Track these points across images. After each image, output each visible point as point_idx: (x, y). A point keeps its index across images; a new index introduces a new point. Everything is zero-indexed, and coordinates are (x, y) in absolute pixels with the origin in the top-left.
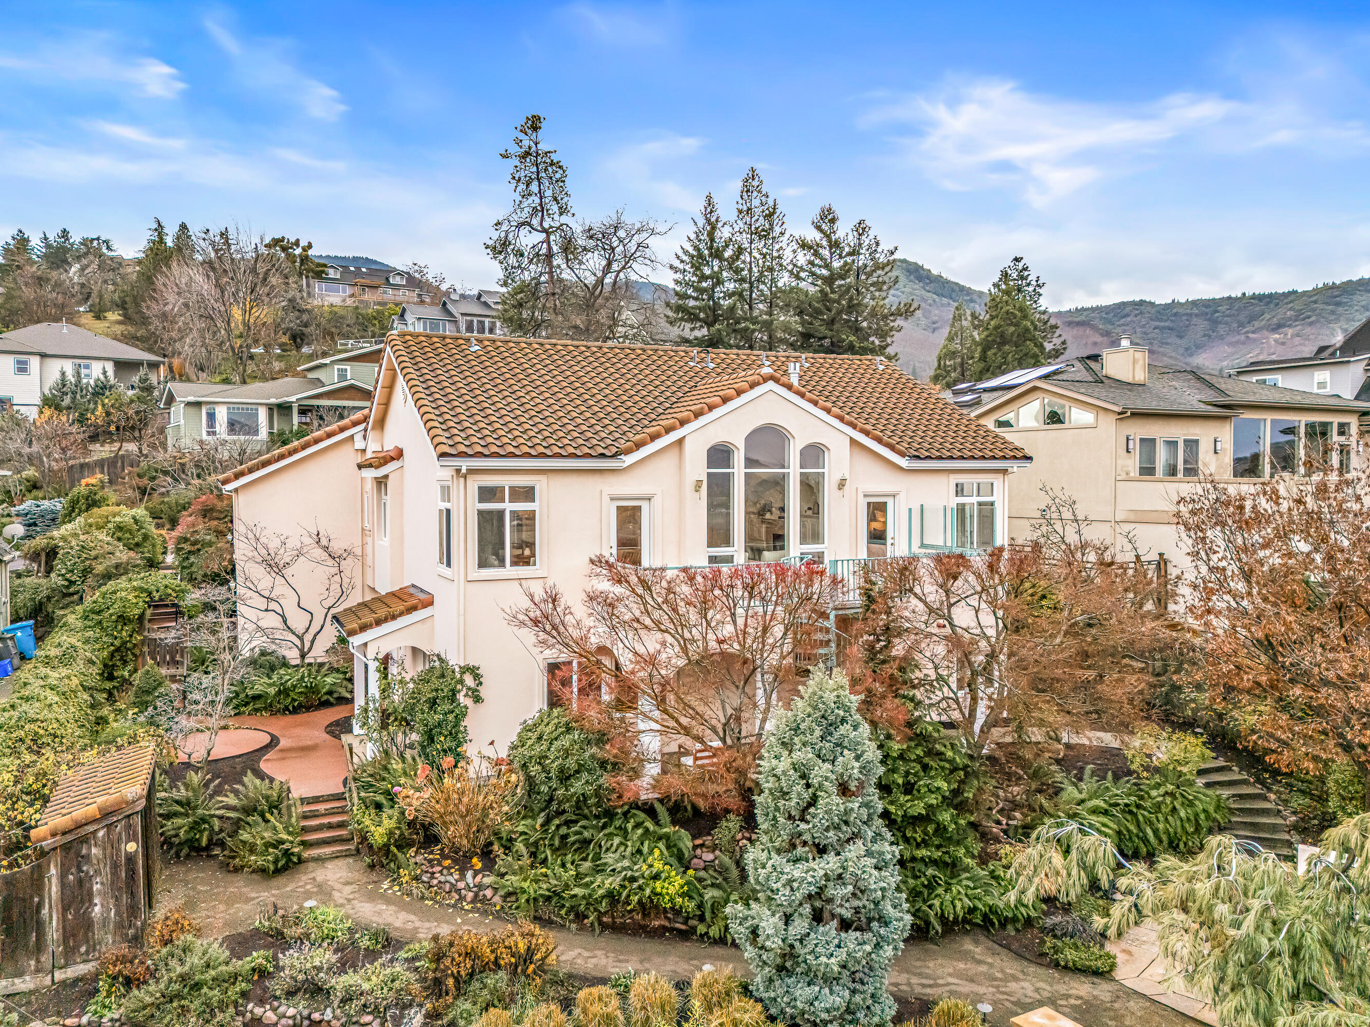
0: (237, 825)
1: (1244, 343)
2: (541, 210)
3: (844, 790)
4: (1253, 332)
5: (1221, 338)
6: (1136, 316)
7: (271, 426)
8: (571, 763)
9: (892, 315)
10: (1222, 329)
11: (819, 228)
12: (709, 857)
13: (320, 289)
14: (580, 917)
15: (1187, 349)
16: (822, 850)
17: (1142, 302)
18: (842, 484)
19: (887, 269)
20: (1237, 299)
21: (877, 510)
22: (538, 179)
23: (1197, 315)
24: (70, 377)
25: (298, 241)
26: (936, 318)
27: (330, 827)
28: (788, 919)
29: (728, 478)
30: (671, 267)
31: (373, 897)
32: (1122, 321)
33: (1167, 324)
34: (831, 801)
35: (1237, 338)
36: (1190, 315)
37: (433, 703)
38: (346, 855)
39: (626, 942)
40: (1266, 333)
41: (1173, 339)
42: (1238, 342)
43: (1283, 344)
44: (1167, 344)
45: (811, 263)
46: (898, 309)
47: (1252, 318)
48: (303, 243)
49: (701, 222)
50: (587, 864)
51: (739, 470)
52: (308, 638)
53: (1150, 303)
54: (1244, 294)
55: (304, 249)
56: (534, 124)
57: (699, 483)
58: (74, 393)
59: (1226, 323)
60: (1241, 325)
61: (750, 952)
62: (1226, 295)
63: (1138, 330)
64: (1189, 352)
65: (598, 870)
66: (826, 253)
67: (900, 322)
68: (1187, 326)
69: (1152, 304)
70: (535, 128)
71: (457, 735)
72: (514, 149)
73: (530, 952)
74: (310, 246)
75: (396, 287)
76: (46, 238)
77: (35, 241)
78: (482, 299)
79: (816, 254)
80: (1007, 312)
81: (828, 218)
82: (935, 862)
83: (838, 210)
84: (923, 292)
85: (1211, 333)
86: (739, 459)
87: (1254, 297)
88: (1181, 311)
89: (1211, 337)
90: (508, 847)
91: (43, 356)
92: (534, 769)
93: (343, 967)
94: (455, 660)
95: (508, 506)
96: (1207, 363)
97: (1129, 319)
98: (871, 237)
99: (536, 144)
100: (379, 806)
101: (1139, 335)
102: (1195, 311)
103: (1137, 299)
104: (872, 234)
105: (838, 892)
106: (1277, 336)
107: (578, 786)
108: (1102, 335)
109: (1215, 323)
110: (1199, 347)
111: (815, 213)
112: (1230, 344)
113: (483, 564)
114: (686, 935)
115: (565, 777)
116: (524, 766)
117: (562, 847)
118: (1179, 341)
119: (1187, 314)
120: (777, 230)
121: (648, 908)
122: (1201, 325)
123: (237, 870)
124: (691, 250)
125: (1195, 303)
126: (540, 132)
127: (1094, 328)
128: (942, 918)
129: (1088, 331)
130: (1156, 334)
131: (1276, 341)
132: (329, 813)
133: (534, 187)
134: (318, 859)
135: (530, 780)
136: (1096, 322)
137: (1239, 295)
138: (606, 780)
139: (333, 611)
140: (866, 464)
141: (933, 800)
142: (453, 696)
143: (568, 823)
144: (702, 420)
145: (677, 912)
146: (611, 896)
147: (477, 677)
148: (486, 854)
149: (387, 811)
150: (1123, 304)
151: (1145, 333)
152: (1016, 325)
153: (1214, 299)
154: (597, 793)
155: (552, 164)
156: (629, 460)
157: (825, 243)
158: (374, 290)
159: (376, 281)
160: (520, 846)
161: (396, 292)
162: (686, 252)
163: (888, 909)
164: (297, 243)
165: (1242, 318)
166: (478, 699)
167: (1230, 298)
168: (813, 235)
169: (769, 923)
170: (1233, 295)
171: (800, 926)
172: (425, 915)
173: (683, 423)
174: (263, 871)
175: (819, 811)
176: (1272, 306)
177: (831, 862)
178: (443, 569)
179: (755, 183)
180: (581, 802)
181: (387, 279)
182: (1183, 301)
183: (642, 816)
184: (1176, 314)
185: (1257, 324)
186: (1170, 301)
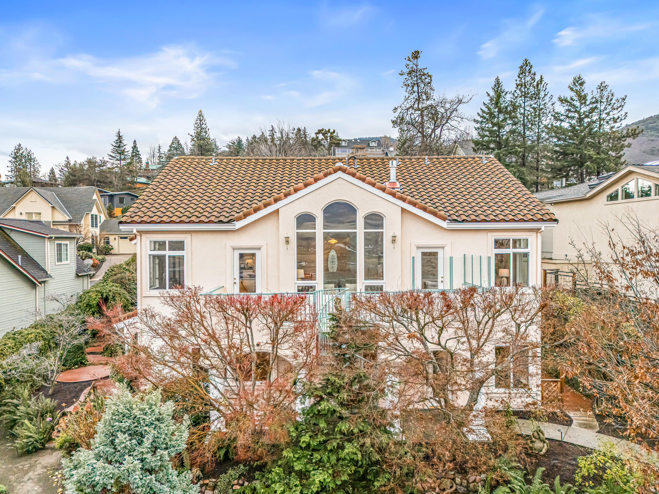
2: (418, 99)
9: (624, 137)
11: (572, 89)
13: (338, 152)
18: (393, 240)
19: (620, 109)
22: (417, 84)
25: (329, 130)
29: (311, 235)
30: (475, 121)
45: (569, 110)
46: (627, 133)
48: (331, 131)
49: (492, 94)
51: (319, 231)
55: (332, 133)
56: (416, 55)
57: (288, 241)
66: (577, 104)
67: (629, 140)
70: (416, 58)
72: (406, 71)
74: (334, 132)
75: (372, 148)
76: (248, 139)
77: (244, 142)
79: (571, 105)
81: (578, 83)
83: (585, 78)
86: (319, 223)
95: (168, 253)
98: (609, 91)
99: (417, 66)
104: (609, 89)
111: (570, 81)
120: (542, 94)
124: (486, 110)
126: (419, 59)
133: (416, 88)
140: (415, 226)
144: (290, 199)
155: (424, 75)
156: (239, 225)
157: (575, 98)
158: (362, 150)
159: (364, 145)
161: (372, 150)
162: (483, 112)
164: (329, 131)
168: (569, 94)
173: (276, 201)
179: (528, 68)
181: (369, 144)
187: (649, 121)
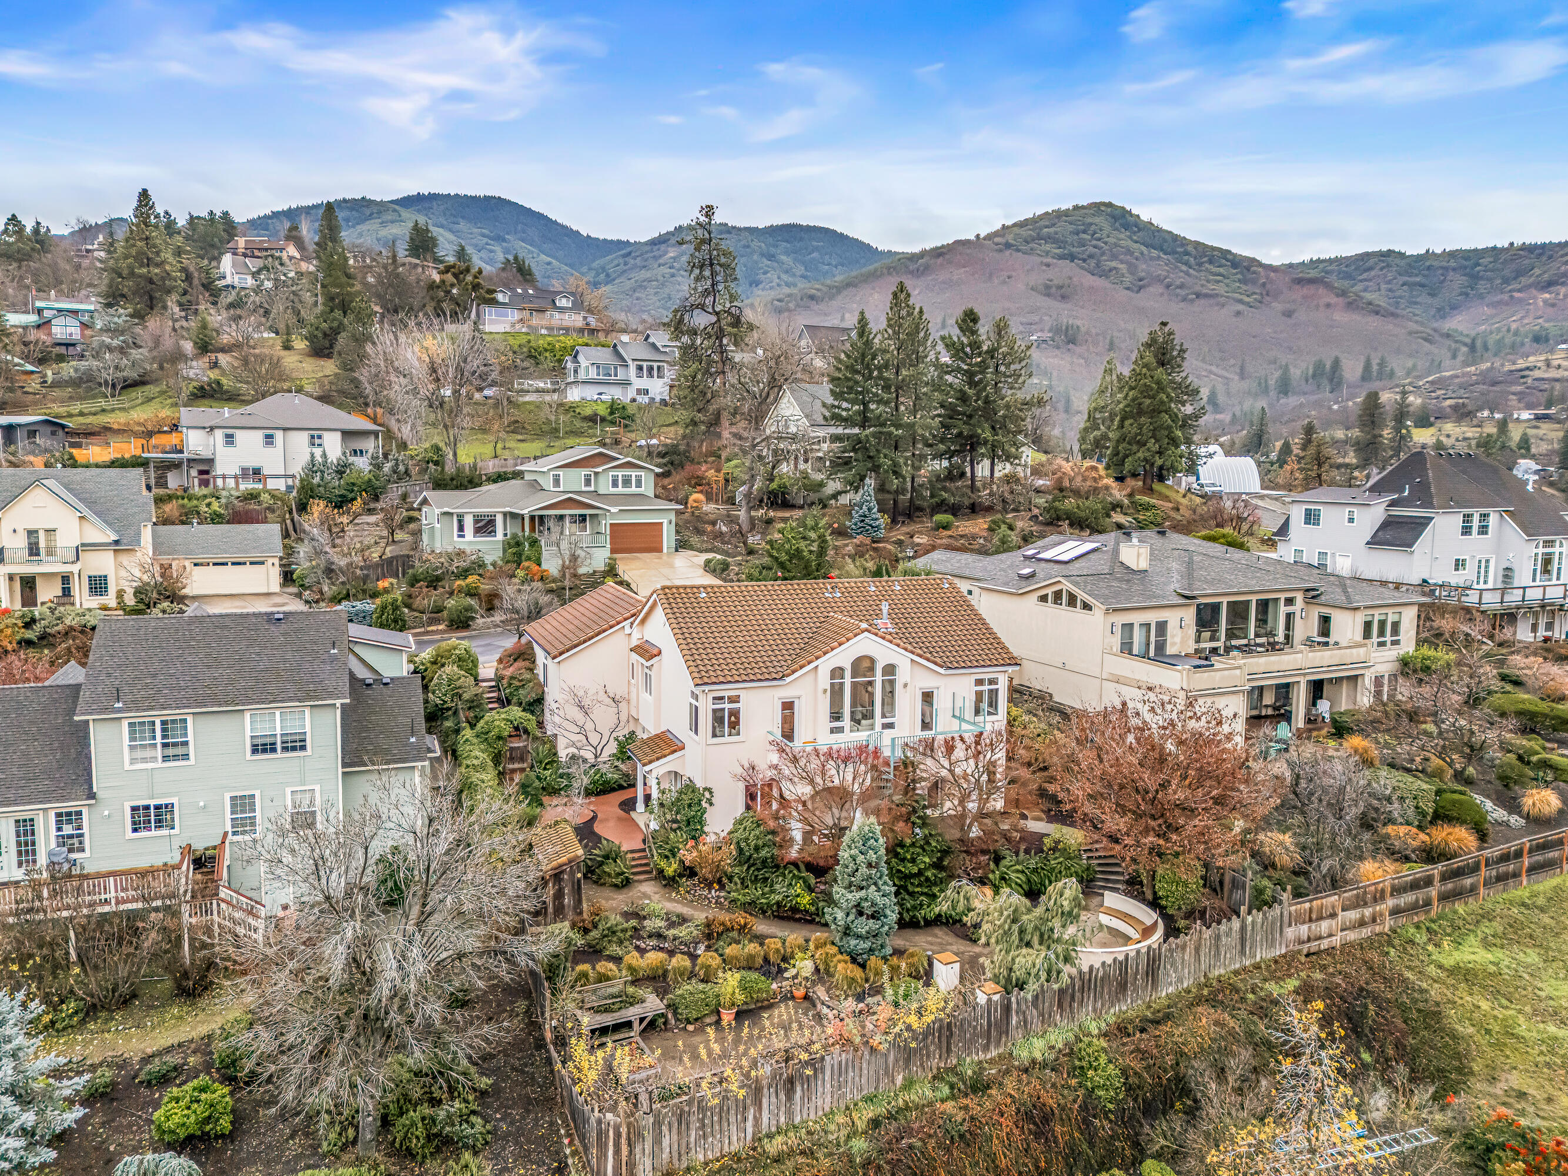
0: (601, 864)
1: (1507, 304)
2: (712, 291)
3: (870, 865)
4: (1519, 291)
5: (1481, 297)
6: (1382, 269)
7: (505, 529)
8: (760, 843)
10: (1482, 286)
12: (823, 887)
13: (491, 315)
14: (764, 912)
15: (1439, 310)
16: (862, 888)
17: (1390, 252)
18: (905, 685)
20: (1503, 249)
21: (928, 697)
22: (711, 265)
23: (1454, 269)
24: (319, 459)
26: (1143, 274)
27: (641, 865)
28: (848, 915)
29: (842, 684)
31: (670, 900)
32: (1365, 276)
33: (1418, 279)
34: (864, 870)
35: (1499, 297)
36: (1446, 269)
37: (690, 806)
38: (650, 879)
39: (785, 923)
40: (1534, 291)
41: (1424, 298)
42: (1500, 303)
43: (1553, 305)
44: (1416, 303)
47: (1519, 274)
50: (767, 889)
51: (848, 681)
52: (599, 749)
53: (1400, 253)
54: (1512, 244)
55: (476, 277)
57: (825, 691)
58: (322, 472)
59: (1489, 279)
60: (1506, 281)
61: (833, 927)
62: (1490, 245)
63: (1383, 286)
64: (1442, 313)
65: (772, 892)
68: (1442, 282)
69: (1401, 255)
71: (702, 822)
73: (746, 924)
78: (651, 340)
80: (1145, 385)
81: (970, 319)
82: (926, 894)
84: (1129, 243)
85: (1469, 290)
86: (848, 674)
87: (1524, 247)
88: (1436, 263)
89: (1468, 296)
90: (730, 879)
91: (285, 429)
92: (743, 845)
93: (668, 928)
94: (700, 784)
95: (727, 706)
96: (1460, 328)
97: (1373, 273)
100: (667, 857)
101: (1383, 292)
102: (1452, 264)
103: (1385, 249)
105: (866, 904)
106: (1547, 296)
107: (763, 853)
108: (1338, 295)
109: (1475, 278)
110: (1454, 307)
112: (1492, 305)
113: (714, 735)
114: (811, 922)
115: (757, 849)
116: (738, 843)
117: (755, 880)
118: (1429, 300)
119: (1442, 268)
121: (795, 909)
122: (1458, 281)
123: (604, 884)
125: (1452, 254)
127: (1329, 286)
128: (925, 918)
129: (1321, 291)
130: (1404, 292)
131: (1545, 301)
132: (640, 858)
133: (707, 272)
134: (640, 881)
135: (741, 851)
136: (1332, 278)
137: (1506, 245)
138: (775, 851)
139: (614, 735)
140: (919, 672)
141: (922, 866)
142: (699, 803)
143: (758, 870)
144: (828, 656)
145: (807, 911)
146: (778, 903)
147: (711, 793)
148: (719, 881)
149: (672, 860)
150: (1367, 256)
151: (1390, 290)
152: (1153, 397)
153: (1476, 250)
154: (772, 857)
156: (788, 679)
158: (541, 315)
159: (543, 305)
160: (736, 879)
161: (562, 316)
163: (888, 912)
165: (1507, 272)
166: (711, 804)
167: (1494, 248)
169: (840, 915)
170: (1499, 246)
171: (851, 917)
172: (695, 908)
173: (817, 658)
174: (616, 886)
175: (859, 874)
176: (1544, 258)
177: (862, 894)
178: (692, 734)
179: (903, 296)
180: (764, 861)
181: (554, 302)
182: (1438, 251)
183: (792, 867)
184: (1429, 268)
185: (1524, 280)
186: (1423, 252)
187: (1042, 223)
